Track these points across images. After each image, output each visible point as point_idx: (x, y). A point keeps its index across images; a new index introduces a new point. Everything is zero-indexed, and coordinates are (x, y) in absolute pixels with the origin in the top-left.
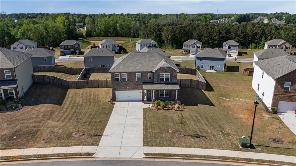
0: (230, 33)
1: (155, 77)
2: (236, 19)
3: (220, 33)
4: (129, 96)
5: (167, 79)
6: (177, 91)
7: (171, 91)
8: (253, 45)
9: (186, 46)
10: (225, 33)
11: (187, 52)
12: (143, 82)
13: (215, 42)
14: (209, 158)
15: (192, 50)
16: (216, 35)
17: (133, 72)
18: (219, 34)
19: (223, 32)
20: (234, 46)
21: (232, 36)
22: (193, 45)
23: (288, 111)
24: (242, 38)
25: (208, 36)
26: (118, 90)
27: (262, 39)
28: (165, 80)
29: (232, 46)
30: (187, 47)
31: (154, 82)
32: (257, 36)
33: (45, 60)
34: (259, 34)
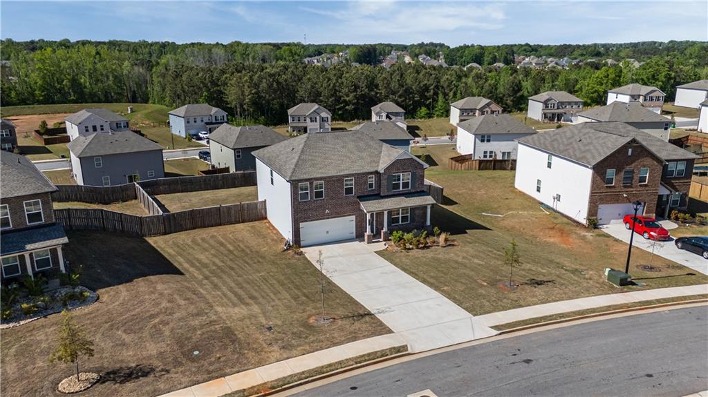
0: (377, 86)
1: (384, 182)
2: (354, 57)
3: (356, 87)
4: (327, 232)
5: (405, 185)
6: (429, 207)
7: (413, 209)
8: (423, 110)
9: (296, 118)
10: (367, 87)
11: (299, 131)
12: (358, 197)
13: (347, 107)
14: (594, 312)
15: (311, 127)
16: (349, 91)
17: (337, 176)
18: (355, 90)
19: (363, 84)
20: (397, 114)
21: (381, 93)
22: (313, 116)
23: (612, 221)
24: (400, 97)
25: (332, 95)
26: (306, 221)
27: (438, 97)
28: (403, 188)
29: (392, 113)
30: (299, 120)
31: (382, 194)
32: (428, 92)
34: (432, 87)
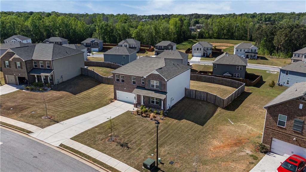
12: (137, 86)
17: (129, 75)
23: (285, 155)
26: (118, 90)
28: (156, 88)
30: (299, 56)
31: (146, 88)
33: (124, 58)
